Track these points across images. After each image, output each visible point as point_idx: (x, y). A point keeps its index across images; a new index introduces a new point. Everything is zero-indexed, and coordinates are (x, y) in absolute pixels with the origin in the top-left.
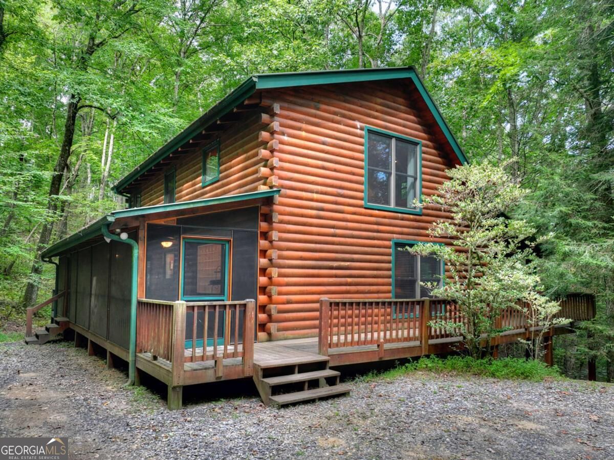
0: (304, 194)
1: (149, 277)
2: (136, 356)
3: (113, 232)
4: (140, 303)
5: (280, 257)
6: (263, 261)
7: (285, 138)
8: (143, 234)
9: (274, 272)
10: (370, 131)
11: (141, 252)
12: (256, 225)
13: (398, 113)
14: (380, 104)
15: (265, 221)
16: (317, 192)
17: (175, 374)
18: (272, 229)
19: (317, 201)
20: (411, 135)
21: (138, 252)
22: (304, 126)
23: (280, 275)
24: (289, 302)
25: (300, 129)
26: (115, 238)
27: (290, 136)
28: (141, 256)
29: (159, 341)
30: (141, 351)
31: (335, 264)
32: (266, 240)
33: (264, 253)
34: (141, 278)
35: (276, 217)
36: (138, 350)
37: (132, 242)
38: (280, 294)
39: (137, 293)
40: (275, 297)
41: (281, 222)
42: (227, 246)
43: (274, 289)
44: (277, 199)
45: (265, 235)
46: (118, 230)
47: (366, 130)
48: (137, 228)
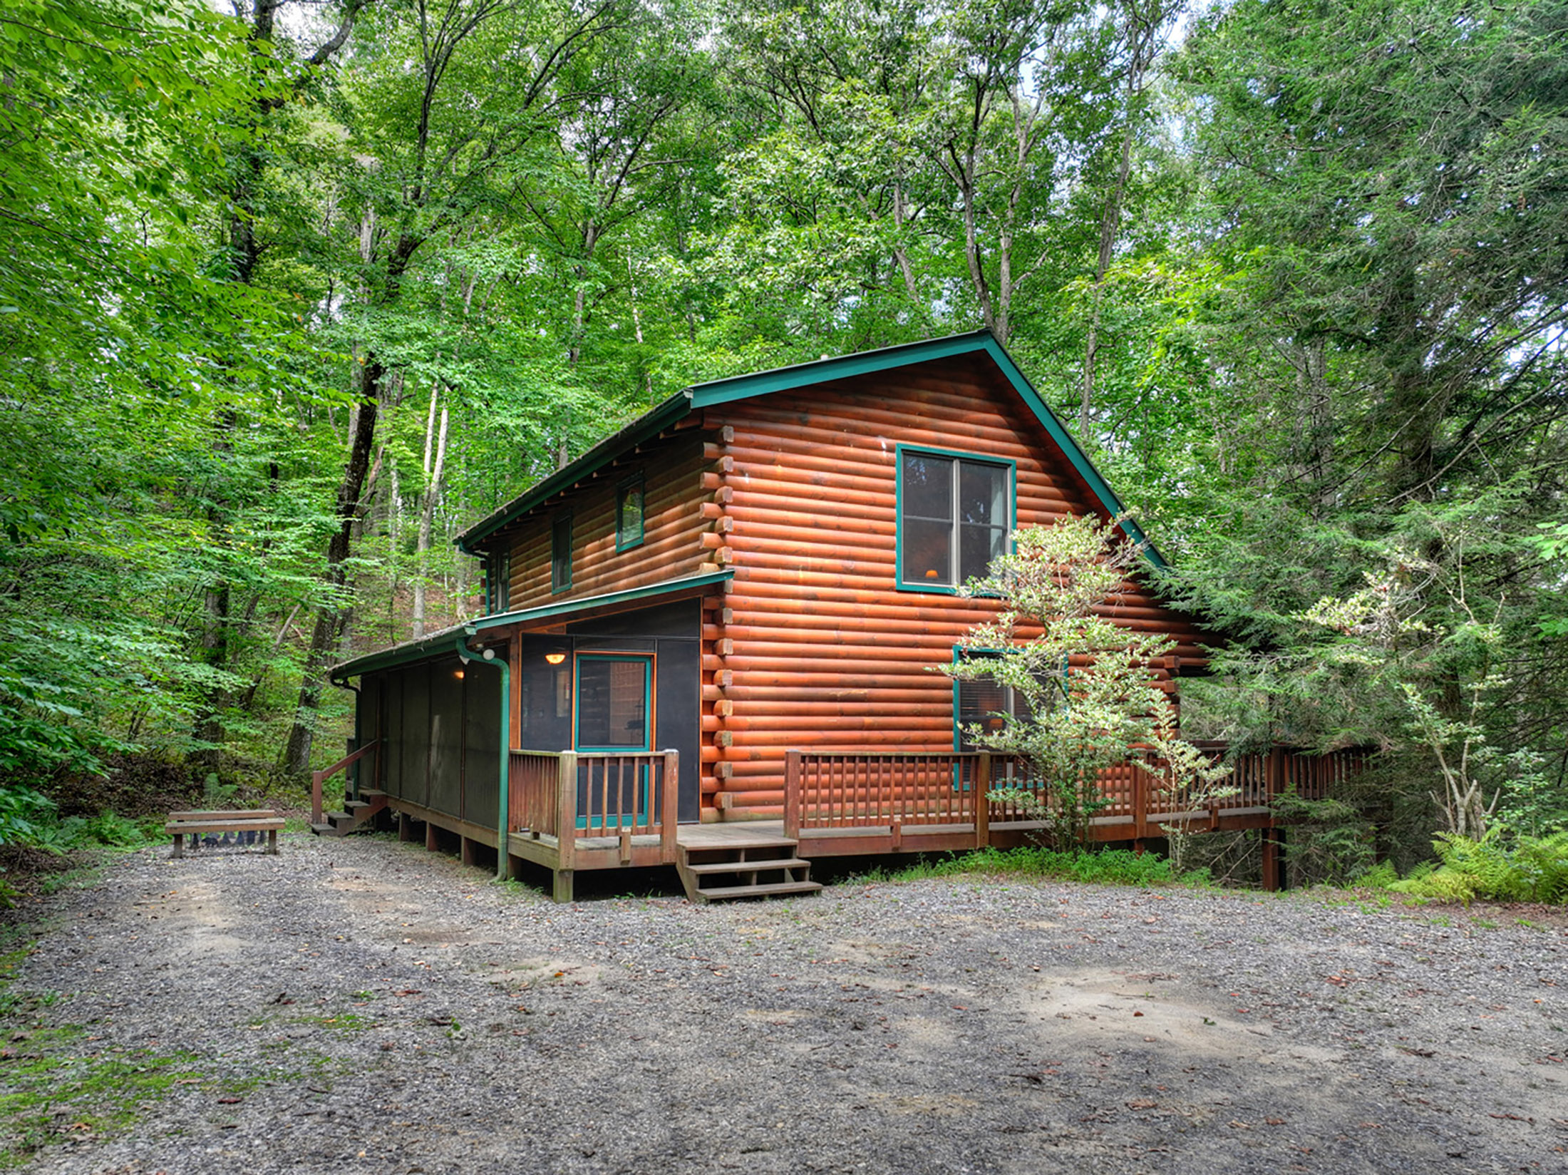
0: (781, 573)
1: (525, 715)
2: (508, 837)
3: (472, 649)
4: (513, 756)
5: (737, 682)
6: (708, 689)
7: (746, 480)
8: (516, 650)
9: (727, 707)
10: (907, 453)
11: (514, 678)
12: (697, 630)
13: (964, 412)
14: (929, 401)
15: (713, 622)
16: (805, 569)
17: (562, 852)
18: (723, 635)
19: (805, 583)
20: (993, 451)
21: (509, 679)
22: (779, 455)
23: (737, 712)
24: (754, 758)
25: (772, 462)
26: (476, 657)
27: (754, 475)
28: (514, 684)
29: (541, 810)
30: (515, 830)
31: (840, 692)
32: (714, 653)
33: (710, 675)
34: (515, 718)
35: (729, 615)
36: (511, 827)
37: (501, 663)
38: (737, 743)
39: (509, 742)
40: (729, 749)
41: (740, 622)
42: (648, 664)
43: (727, 736)
44: (732, 584)
45: (712, 646)
46: (480, 646)
47: (898, 450)
48: (508, 641)
